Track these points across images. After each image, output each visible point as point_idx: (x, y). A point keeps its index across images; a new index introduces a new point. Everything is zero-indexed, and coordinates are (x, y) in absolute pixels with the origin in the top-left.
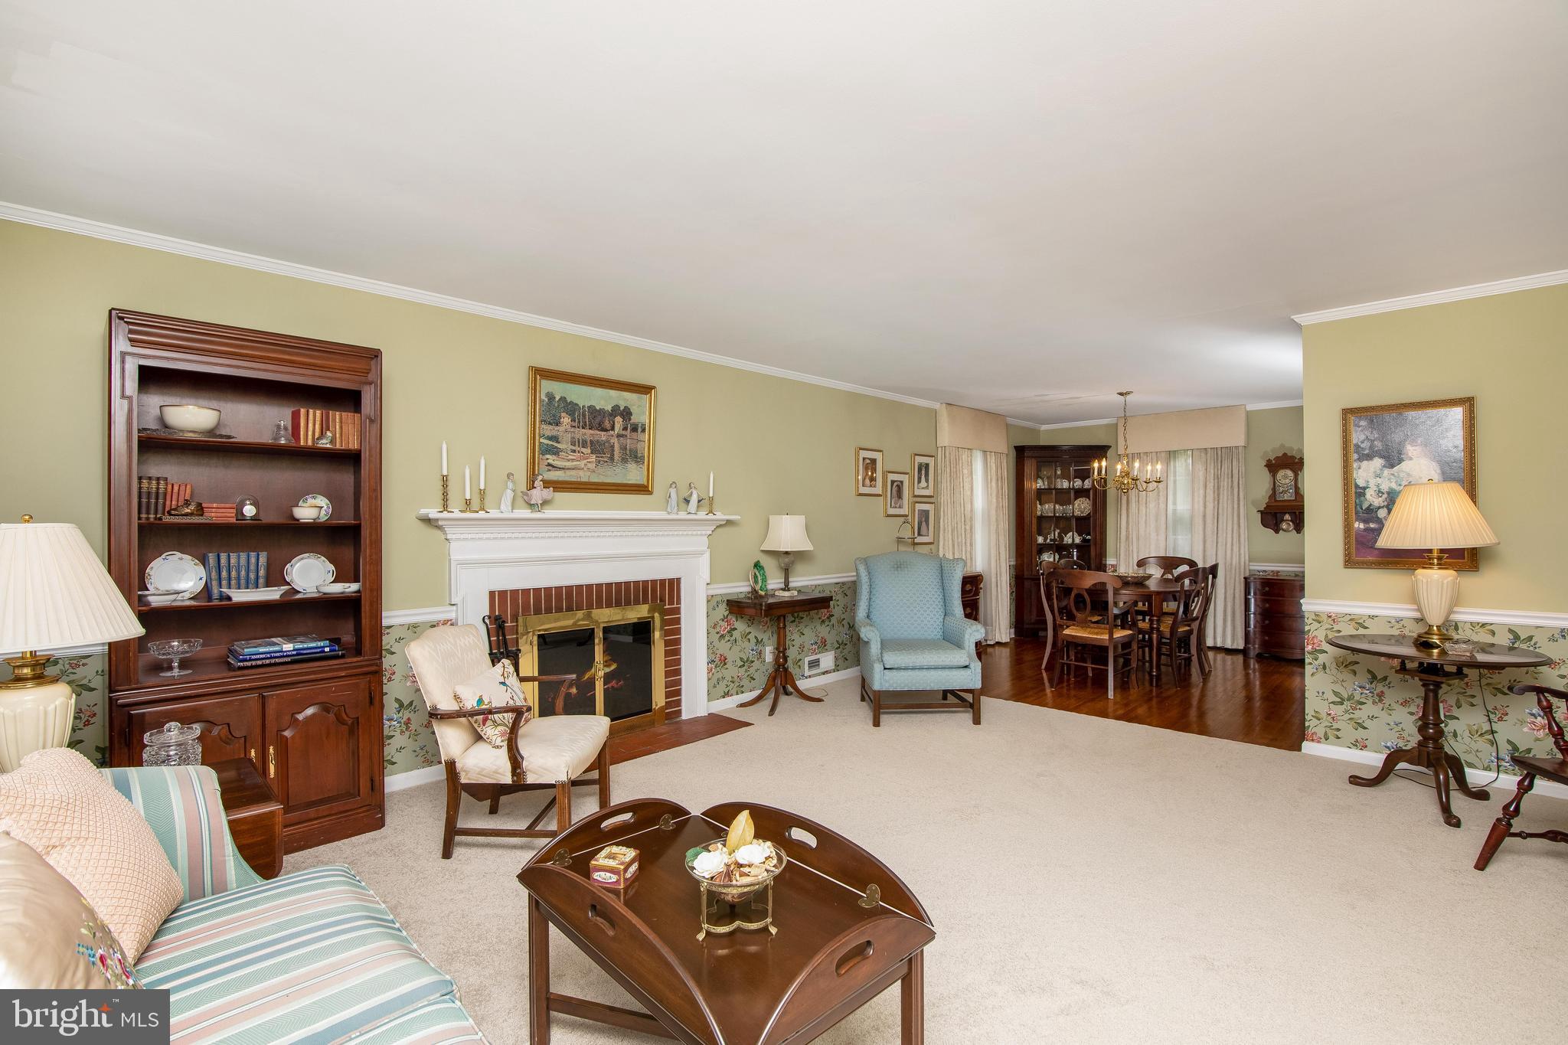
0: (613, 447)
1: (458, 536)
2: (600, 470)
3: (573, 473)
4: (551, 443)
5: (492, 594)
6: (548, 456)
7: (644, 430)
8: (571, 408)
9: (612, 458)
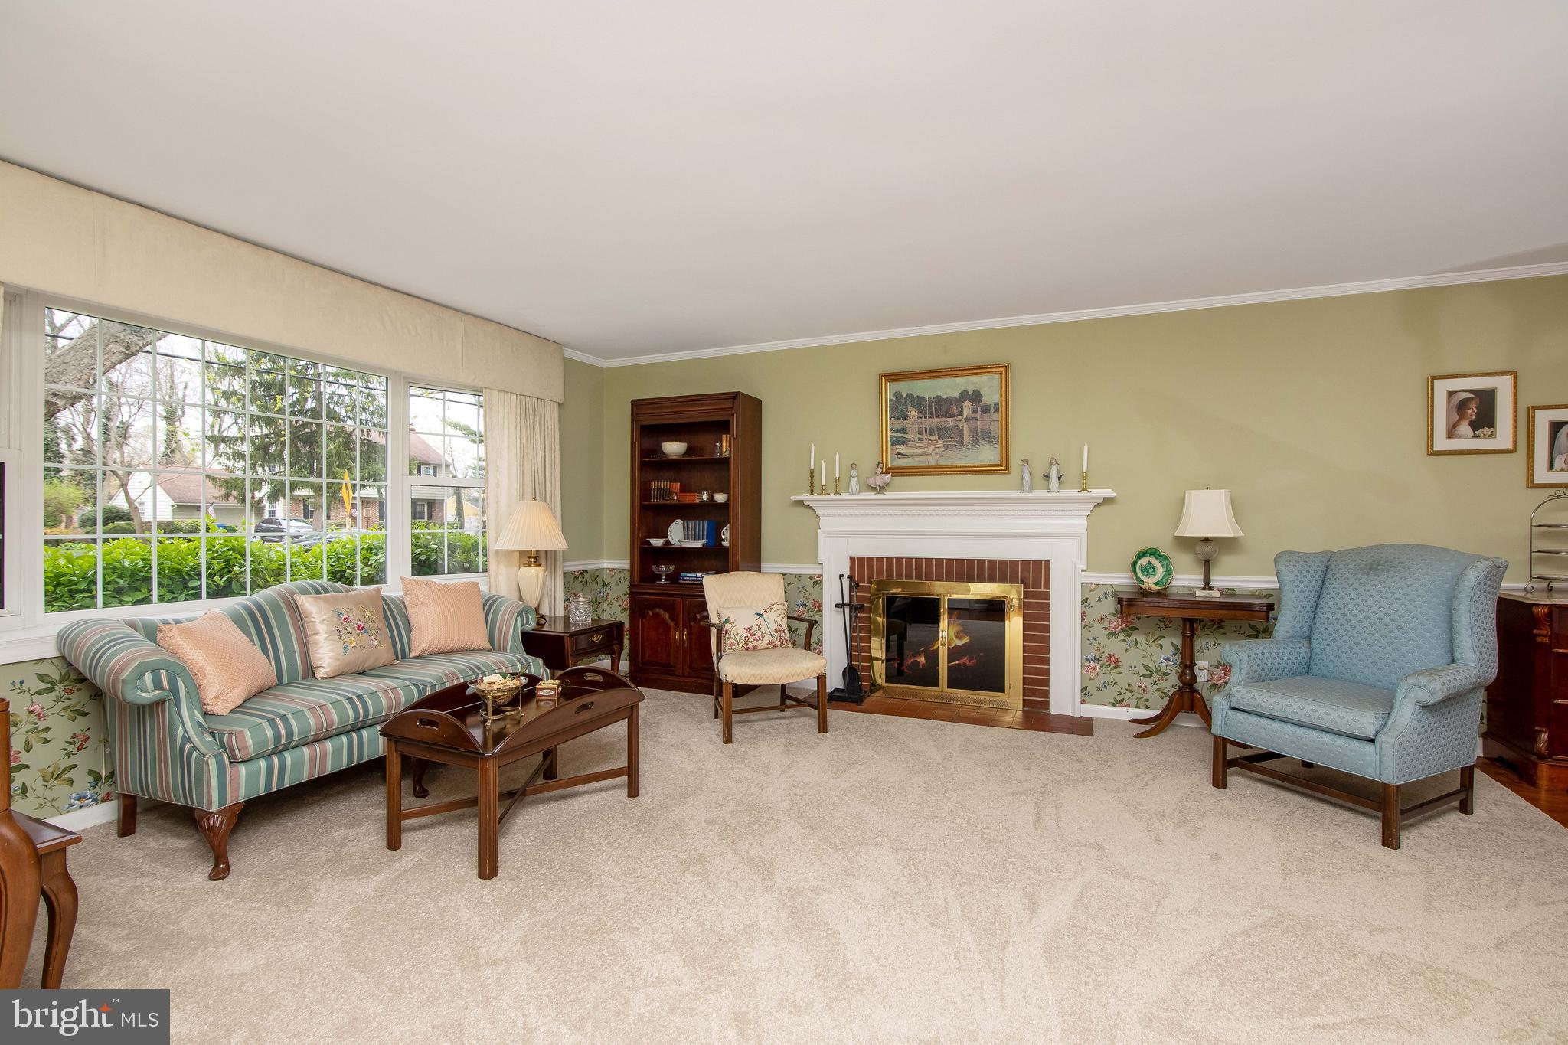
0: (962, 431)
1: (826, 513)
2: (948, 453)
3: (921, 458)
4: (900, 435)
5: (852, 559)
6: (897, 446)
7: (997, 410)
8: (917, 401)
9: (961, 442)
